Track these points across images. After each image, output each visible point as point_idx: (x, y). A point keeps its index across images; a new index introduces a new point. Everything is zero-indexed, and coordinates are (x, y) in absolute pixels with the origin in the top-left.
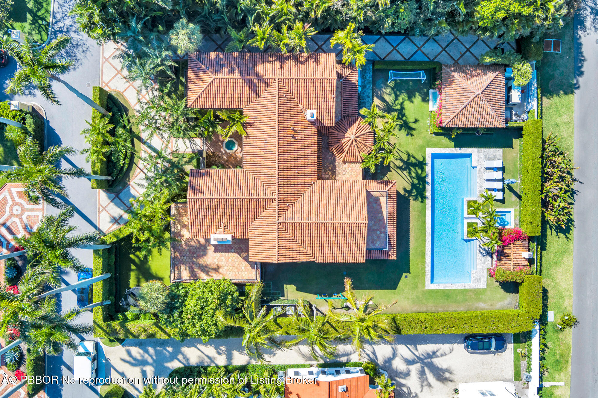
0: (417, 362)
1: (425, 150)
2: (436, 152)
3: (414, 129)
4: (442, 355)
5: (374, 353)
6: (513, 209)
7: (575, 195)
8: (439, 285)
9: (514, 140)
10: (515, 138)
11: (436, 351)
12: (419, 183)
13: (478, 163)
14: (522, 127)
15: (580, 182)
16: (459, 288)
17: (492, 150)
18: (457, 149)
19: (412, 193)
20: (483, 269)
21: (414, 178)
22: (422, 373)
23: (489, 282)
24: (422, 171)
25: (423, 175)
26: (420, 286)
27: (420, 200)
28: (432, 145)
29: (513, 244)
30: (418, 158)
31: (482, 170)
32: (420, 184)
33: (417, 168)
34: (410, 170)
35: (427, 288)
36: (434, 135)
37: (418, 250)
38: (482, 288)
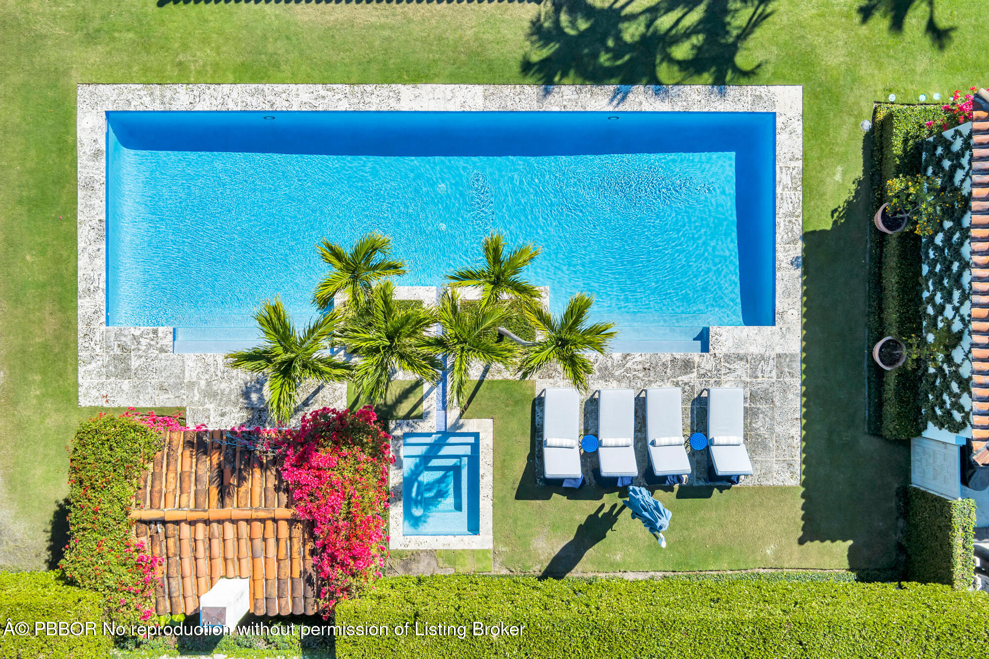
1: (794, 83)
2: (782, 138)
3: (897, 25)
6: (490, 546)
8: (96, 155)
9: (843, 547)
10: (852, 554)
12: (622, 48)
13: (727, 358)
14: (950, 582)
17: (796, 431)
18: (797, 249)
19: (572, 12)
20: (178, 386)
21: (648, 26)
24: (682, 66)
25: (663, 71)
26: (94, 55)
27: (537, 56)
28: (820, 114)
29: (292, 522)
30: (752, 41)
31: (692, 377)
32: (617, 53)
33: (697, 40)
35: (83, 92)
36: (867, 125)
37: (281, 46)
38: (76, 385)
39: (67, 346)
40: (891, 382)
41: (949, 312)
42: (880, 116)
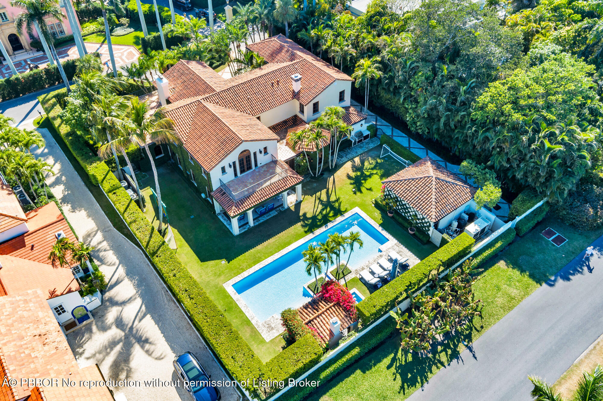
0: (124, 330)
1: (355, 207)
2: (361, 215)
3: (361, 192)
4: (147, 352)
5: (117, 283)
7: (455, 361)
11: (150, 340)
12: (320, 220)
13: (387, 250)
15: (474, 355)
16: (247, 314)
18: (380, 227)
19: (307, 220)
21: (321, 214)
22: (113, 344)
23: (278, 340)
24: (333, 216)
25: (331, 219)
26: (222, 278)
27: (306, 229)
28: (364, 208)
30: (342, 206)
31: (384, 257)
33: (332, 211)
34: (326, 208)
35: (224, 285)
36: (373, 205)
37: (259, 255)
38: (263, 338)
39: (255, 332)
40: (417, 233)
41: (411, 213)
42: (374, 202)
